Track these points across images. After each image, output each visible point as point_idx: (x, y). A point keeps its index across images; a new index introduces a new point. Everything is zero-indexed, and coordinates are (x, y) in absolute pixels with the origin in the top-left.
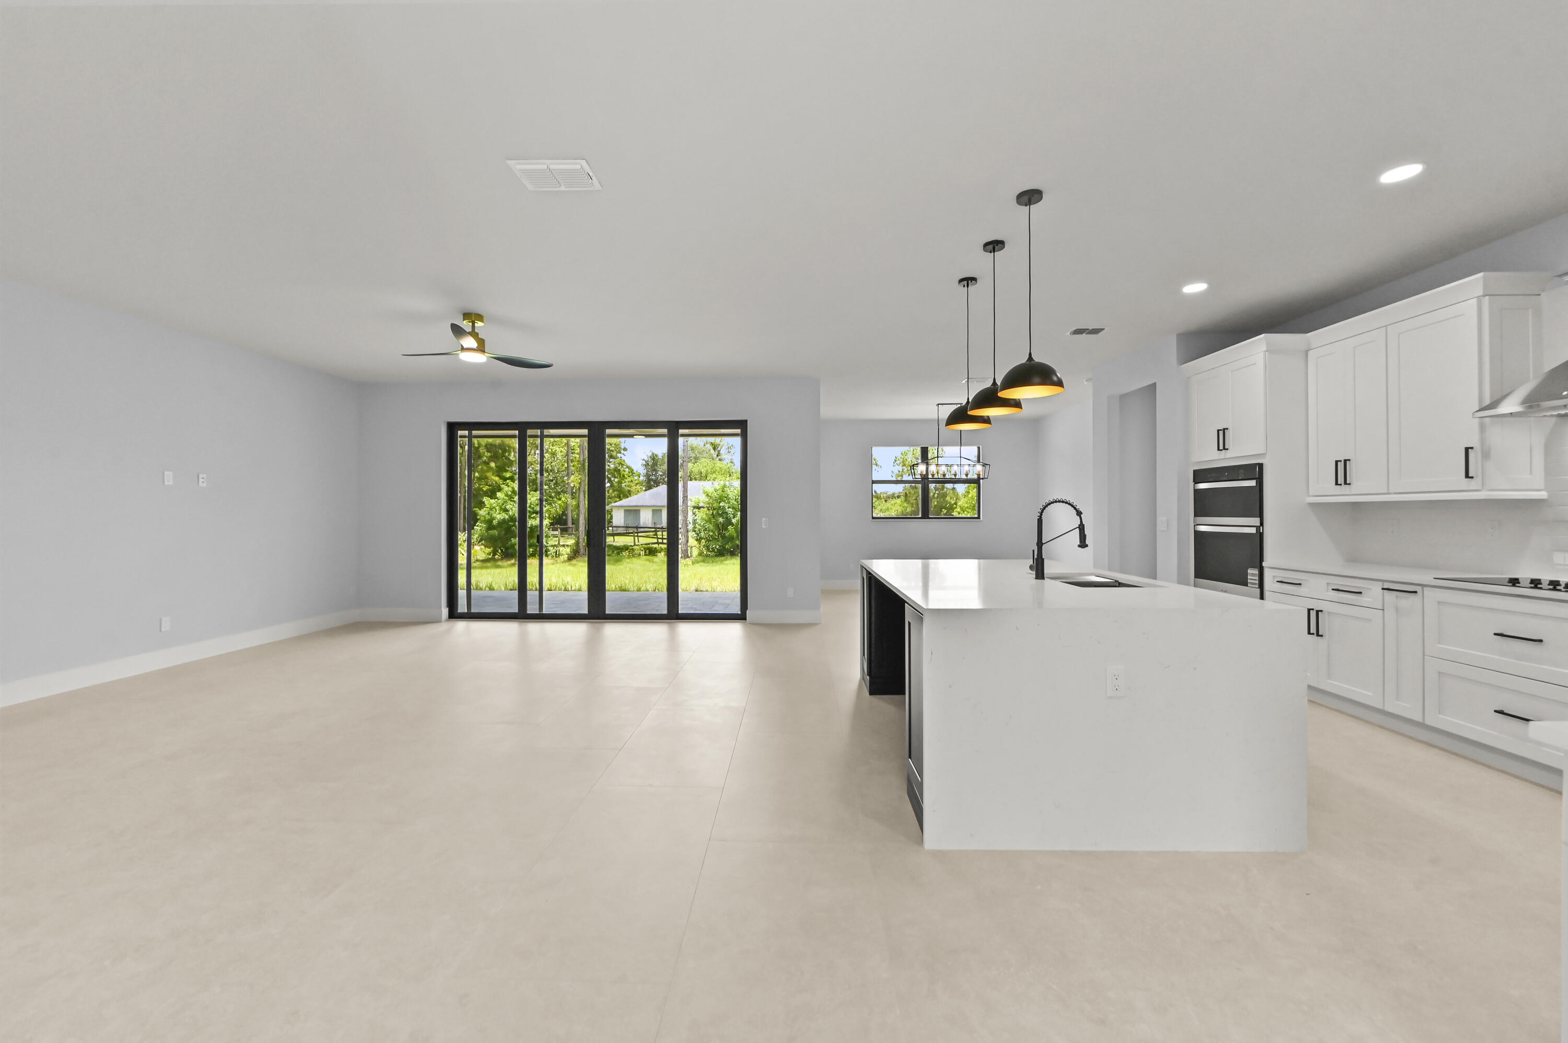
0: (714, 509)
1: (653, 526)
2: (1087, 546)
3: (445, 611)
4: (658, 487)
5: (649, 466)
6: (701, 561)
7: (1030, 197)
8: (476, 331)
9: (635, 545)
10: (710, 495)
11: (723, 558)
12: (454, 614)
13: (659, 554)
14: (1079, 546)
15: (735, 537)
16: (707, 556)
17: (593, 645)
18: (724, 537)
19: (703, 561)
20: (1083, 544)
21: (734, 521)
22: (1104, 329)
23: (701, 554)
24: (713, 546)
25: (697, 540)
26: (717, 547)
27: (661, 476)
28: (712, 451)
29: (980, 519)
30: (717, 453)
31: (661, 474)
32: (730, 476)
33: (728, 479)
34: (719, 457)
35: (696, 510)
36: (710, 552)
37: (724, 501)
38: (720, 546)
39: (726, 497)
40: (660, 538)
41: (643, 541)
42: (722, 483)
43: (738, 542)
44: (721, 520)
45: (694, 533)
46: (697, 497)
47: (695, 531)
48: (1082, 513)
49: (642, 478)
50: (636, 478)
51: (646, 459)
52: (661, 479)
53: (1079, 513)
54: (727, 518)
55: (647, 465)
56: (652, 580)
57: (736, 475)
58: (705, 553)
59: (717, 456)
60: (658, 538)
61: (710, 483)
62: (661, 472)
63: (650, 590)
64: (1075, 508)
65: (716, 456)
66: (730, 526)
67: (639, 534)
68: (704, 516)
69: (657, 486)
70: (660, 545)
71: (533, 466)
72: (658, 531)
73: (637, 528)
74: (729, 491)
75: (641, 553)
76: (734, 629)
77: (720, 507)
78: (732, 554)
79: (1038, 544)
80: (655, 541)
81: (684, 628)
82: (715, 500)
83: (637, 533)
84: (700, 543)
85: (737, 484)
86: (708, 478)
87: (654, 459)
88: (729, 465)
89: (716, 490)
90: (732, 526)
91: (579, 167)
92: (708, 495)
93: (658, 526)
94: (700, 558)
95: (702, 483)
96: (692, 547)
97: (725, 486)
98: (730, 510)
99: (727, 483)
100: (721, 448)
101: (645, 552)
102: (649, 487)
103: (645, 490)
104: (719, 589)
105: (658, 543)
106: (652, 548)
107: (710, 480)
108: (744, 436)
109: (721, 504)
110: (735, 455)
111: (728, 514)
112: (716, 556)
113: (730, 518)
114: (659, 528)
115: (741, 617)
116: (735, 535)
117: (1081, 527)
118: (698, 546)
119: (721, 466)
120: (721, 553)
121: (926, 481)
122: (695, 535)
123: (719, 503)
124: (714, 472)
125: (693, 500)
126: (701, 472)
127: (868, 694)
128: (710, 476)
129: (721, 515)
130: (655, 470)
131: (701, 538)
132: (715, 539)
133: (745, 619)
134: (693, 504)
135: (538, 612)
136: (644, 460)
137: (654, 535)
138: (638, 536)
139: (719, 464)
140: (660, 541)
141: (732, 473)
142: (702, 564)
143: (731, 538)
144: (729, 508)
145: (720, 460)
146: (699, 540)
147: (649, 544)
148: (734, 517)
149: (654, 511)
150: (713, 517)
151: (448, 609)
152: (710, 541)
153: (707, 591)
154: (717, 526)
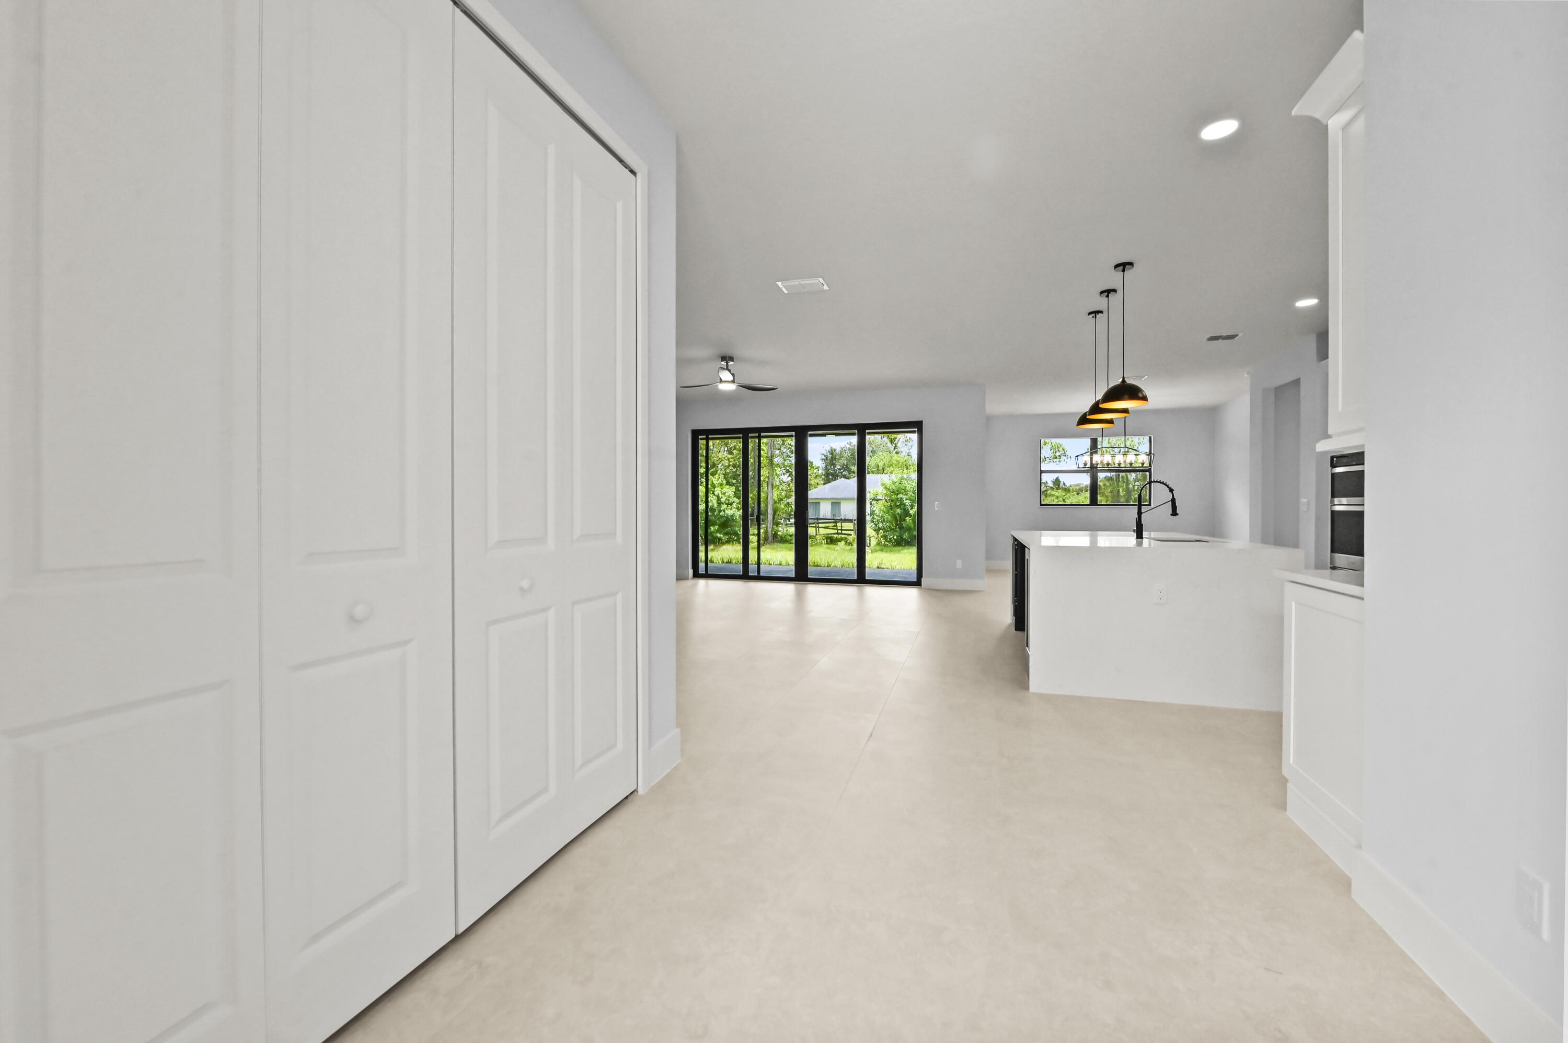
0: (892, 501)
1: (833, 518)
2: (1177, 514)
3: (691, 572)
4: (837, 481)
5: (828, 460)
6: (879, 550)
7: (1124, 266)
8: (729, 368)
9: (816, 534)
10: (888, 487)
11: (900, 548)
12: (697, 575)
13: (839, 543)
14: (1171, 515)
15: (912, 528)
16: (885, 546)
17: (800, 597)
18: (901, 528)
19: (882, 550)
20: (1174, 513)
21: (911, 512)
22: (1238, 335)
23: (879, 544)
24: (891, 537)
25: (875, 530)
26: (895, 537)
27: (839, 469)
28: (889, 444)
29: (1150, 506)
30: (894, 446)
31: (839, 467)
32: (907, 468)
33: (906, 471)
34: (896, 450)
35: (874, 502)
36: (888, 542)
37: (902, 494)
38: (897, 537)
39: (903, 490)
40: (839, 530)
41: (822, 531)
42: (900, 476)
43: (915, 533)
44: (899, 511)
45: (872, 524)
46: (875, 490)
47: (874, 522)
48: (1173, 490)
49: (820, 472)
50: (815, 471)
51: (825, 454)
52: (839, 473)
53: (1171, 490)
54: (904, 509)
55: (825, 460)
56: (839, 560)
57: (913, 468)
58: (883, 543)
59: (895, 449)
60: (838, 530)
61: (887, 475)
62: (840, 465)
63: (839, 566)
64: (1168, 487)
65: (893, 449)
66: (908, 518)
67: (820, 525)
68: (882, 508)
69: (835, 480)
70: (840, 535)
71: (723, 462)
72: (838, 522)
73: (818, 519)
74: (906, 483)
75: (823, 542)
76: (913, 592)
77: (898, 499)
78: (908, 544)
79: (1138, 513)
80: (836, 531)
81: (870, 590)
82: (892, 492)
83: (818, 523)
84: (878, 534)
85: (914, 476)
86: (885, 472)
87: (832, 454)
88: (906, 458)
89: (894, 483)
90: (910, 517)
91: (817, 281)
92: (886, 488)
93: (837, 518)
94: (878, 548)
95: (879, 476)
96: (870, 537)
97: (902, 478)
98: (907, 501)
99: (905, 476)
100: (899, 441)
101: (827, 541)
102: (827, 481)
103: (824, 484)
104: (898, 567)
105: (838, 533)
106: (833, 537)
107: (887, 473)
108: (920, 432)
109: (899, 496)
110: (913, 447)
111: (905, 506)
112: (894, 546)
113: (908, 509)
114: (838, 520)
115: (918, 583)
116: (912, 526)
117: (1173, 501)
118: (876, 536)
119: (898, 459)
120: (900, 543)
121: (1094, 470)
122: (874, 526)
123: (897, 495)
124: (891, 465)
125: (872, 492)
126: (878, 465)
127: (1014, 629)
128: (887, 470)
129: (899, 507)
130: (833, 464)
131: (880, 529)
132: (893, 529)
133: (921, 586)
134: (872, 496)
135: (757, 575)
136: (823, 454)
137: (834, 526)
138: (819, 527)
139: (896, 457)
140: (840, 532)
141: (910, 465)
142: (880, 553)
143: (909, 529)
144: (906, 499)
145: (897, 453)
146: (877, 530)
147: (829, 534)
148: (911, 509)
149: (833, 503)
150: (891, 509)
151: (692, 570)
152: (888, 531)
153: (887, 568)
154: (894, 516)
